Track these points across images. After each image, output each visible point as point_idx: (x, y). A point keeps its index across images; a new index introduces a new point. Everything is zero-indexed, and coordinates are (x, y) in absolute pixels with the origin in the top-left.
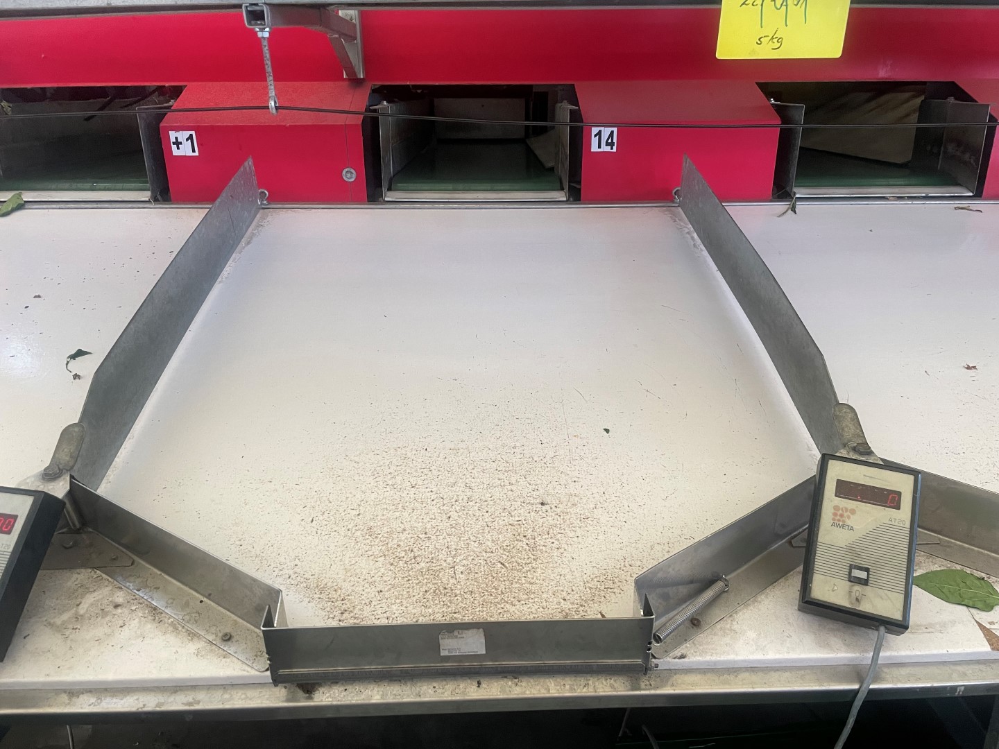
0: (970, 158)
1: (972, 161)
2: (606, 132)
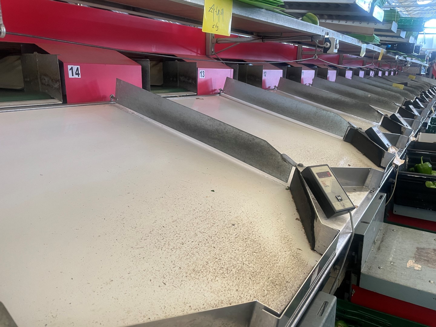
1: (193, 82)
2: (75, 68)
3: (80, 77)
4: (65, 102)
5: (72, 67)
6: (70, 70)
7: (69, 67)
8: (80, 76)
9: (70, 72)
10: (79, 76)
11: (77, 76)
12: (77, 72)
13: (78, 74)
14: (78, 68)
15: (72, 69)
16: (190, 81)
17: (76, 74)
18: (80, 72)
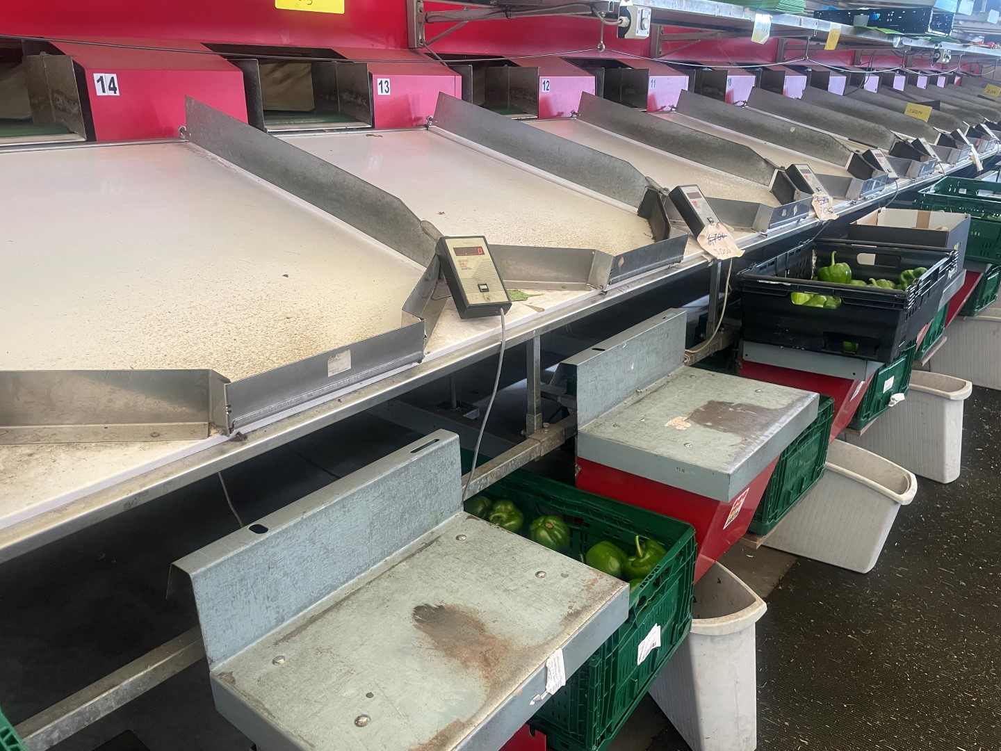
0: (362, 101)
1: (364, 104)
2: (107, 77)
3: (118, 94)
4: (91, 138)
5: (101, 77)
6: (98, 81)
7: (97, 76)
8: (118, 92)
9: (98, 86)
10: (115, 93)
11: (112, 93)
12: (112, 86)
13: (114, 89)
14: (113, 78)
15: (101, 79)
16: (359, 101)
17: (110, 89)
18: (117, 86)
